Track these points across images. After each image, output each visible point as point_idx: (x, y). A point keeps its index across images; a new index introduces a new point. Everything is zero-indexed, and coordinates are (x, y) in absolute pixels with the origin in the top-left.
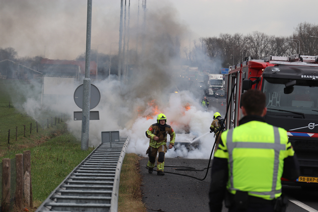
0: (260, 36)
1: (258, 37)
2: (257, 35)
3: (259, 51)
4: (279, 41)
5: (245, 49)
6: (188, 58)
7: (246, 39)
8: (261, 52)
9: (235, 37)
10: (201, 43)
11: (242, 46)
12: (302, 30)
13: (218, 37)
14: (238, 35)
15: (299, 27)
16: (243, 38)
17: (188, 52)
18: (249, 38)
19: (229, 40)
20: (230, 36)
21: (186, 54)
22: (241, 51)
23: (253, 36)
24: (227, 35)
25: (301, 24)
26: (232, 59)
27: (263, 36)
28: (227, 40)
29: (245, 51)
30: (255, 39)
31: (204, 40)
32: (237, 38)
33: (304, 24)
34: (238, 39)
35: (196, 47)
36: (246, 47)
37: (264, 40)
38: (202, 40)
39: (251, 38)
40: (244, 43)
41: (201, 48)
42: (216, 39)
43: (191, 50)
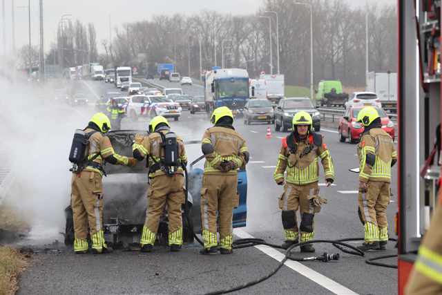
0: (211, 15)
1: (208, 17)
2: (205, 15)
3: (210, 38)
4: (238, 22)
5: (190, 35)
6: (109, 54)
7: (190, 20)
8: (213, 38)
9: (175, 19)
10: (125, 31)
11: (185, 31)
12: (272, 2)
13: (150, 20)
14: (178, 16)
16: (186, 20)
17: (108, 45)
18: (195, 20)
19: (166, 23)
20: (167, 18)
21: (106, 48)
23: (200, 16)
24: (162, 17)
26: (173, 50)
27: (215, 15)
28: (164, 24)
29: (191, 38)
30: (203, 20)
31: (130, 25)
32: (177, 20)
34: (179, 22)
35: (119, 37)
36: (191, 32)
37: (216, 21)
38: (128, 26)
39: (198, 18)
40: (188, 26)
41: (126, 37)
42: (147, 24)
43: (112, 42)
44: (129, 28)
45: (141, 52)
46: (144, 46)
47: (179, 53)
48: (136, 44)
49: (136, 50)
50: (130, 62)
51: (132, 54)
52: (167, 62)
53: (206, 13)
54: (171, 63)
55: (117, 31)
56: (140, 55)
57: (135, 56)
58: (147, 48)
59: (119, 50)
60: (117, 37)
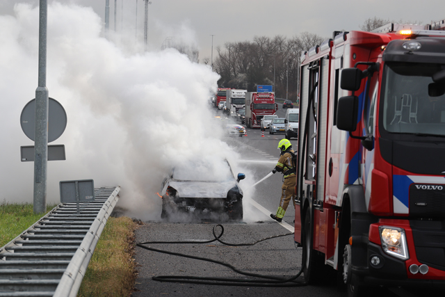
0: (311, 39)
1: (309, 40)
2: (306, 38)
5: (291, 57)
7: (291, 43)
9: (276, 40)
10: (227, 51)
11: (286, 53)
13: (251, 41)
14: (280, 38)
15: (366, 25)
16: (287, 43)
18: (296, 43)
19: (268, 45)
20: (269, 39)
22: (284, 61)
23: (301, 39)
24: (264, 38)
25: (369, 20)
26: (273, 71)
27: (315, 39)
28: (265, 46)
29: (291, 61)
30: (304, 43)
31: (232, 45)
32: (278, 42)
33: (373, 20)
34: (280, 44)
35: (221, 56)
36: (291, 54)
37: (316, 44)
38: (229, 46)
39: (299, 41)
40: (289, 49)
41: (228, 57)
42: (249, 45)
43: (214, 61)
44: (231, 48)
45: (242, 72)
46: (245, 66)
47: (278, 75)
48: (237, 64)
49: (237, 69)
50: (230, 82)
51: (233, 74)
52: (266, 83)
53: (307, 36)
54: (270, 84)
55: (219, 50)
56: (240, 75)
57: (236, 76)
58: (248, 68)
59: (220, 69)
60: (219, 57)
